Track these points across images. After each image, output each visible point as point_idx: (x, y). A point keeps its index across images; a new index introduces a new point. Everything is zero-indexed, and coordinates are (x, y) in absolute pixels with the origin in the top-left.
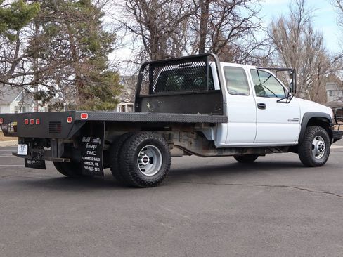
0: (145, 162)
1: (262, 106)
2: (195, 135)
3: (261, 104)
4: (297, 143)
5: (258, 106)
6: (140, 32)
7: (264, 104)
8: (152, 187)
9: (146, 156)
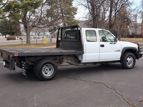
0: (47, 70)
1: (102, 46)
2: (74, 57)
3: (102, 45)
4: (120, 60)
5: (100, 46)
6: (88, 6)
7: (103, 45)
8: (49, 80)
9: (47, 68)
